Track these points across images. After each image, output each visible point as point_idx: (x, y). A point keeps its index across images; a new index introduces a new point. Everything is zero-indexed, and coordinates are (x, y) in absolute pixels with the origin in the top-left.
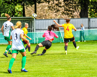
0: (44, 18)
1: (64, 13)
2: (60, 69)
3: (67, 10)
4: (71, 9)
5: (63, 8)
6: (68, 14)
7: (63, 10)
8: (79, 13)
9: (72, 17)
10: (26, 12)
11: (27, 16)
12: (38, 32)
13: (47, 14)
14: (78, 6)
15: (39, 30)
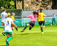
0: (28, 10)
1: (41, 6)
2: (40, 43)
3: (43, 4)
4: (46, 4)
5: (41, 3)
6: (44, 7)
7: (41, 4)
8: (51, 6)
9: (47, 9)
10: (17, 6)
11: (18, 8)
12: (25, 19)
13: (30, 7)
14: (50, 1)
15: (25, 17)
